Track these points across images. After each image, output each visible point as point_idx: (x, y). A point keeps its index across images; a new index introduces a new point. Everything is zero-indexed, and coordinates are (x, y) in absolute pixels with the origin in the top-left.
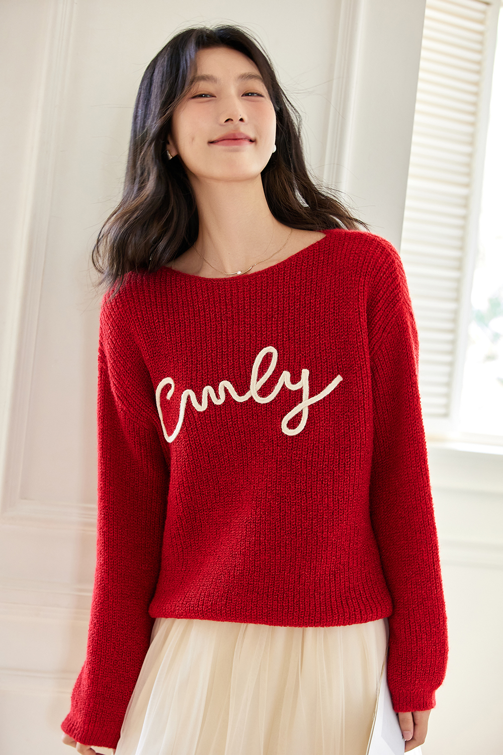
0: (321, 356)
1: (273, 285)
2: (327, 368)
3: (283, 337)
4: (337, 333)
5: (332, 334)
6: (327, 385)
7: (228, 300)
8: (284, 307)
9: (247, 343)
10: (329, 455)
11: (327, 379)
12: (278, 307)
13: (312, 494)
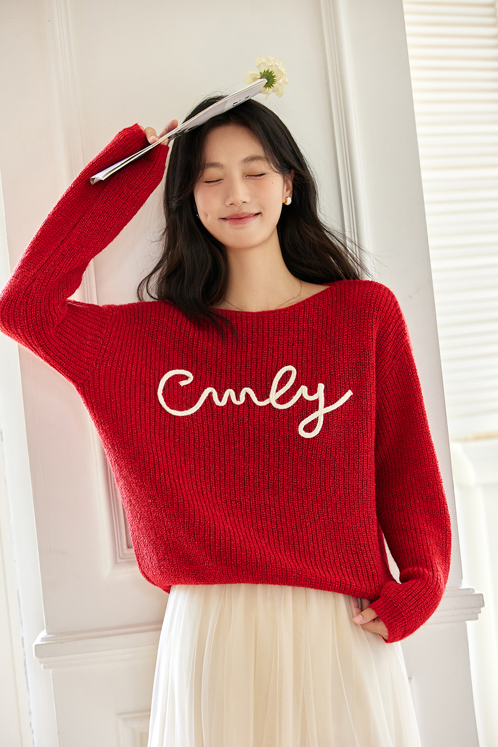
0: (335, 374)
1: (294, 321)
2: (340, 383)
3: (302, 360)
4: (350, 355)
5: (346, 356)
6: (340, 398)
7: (255, 329)
8: (303, 338)
9: (270, 362)
10: (339, 456)
11: (341, 393)
12: (298, 338)
13: (325, 488)
